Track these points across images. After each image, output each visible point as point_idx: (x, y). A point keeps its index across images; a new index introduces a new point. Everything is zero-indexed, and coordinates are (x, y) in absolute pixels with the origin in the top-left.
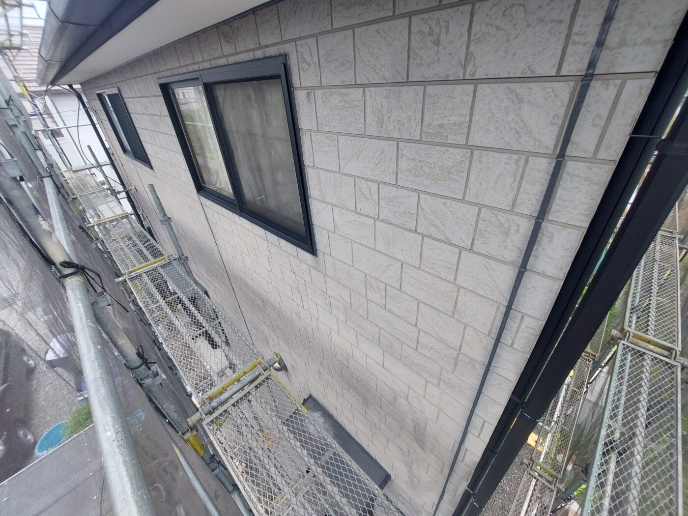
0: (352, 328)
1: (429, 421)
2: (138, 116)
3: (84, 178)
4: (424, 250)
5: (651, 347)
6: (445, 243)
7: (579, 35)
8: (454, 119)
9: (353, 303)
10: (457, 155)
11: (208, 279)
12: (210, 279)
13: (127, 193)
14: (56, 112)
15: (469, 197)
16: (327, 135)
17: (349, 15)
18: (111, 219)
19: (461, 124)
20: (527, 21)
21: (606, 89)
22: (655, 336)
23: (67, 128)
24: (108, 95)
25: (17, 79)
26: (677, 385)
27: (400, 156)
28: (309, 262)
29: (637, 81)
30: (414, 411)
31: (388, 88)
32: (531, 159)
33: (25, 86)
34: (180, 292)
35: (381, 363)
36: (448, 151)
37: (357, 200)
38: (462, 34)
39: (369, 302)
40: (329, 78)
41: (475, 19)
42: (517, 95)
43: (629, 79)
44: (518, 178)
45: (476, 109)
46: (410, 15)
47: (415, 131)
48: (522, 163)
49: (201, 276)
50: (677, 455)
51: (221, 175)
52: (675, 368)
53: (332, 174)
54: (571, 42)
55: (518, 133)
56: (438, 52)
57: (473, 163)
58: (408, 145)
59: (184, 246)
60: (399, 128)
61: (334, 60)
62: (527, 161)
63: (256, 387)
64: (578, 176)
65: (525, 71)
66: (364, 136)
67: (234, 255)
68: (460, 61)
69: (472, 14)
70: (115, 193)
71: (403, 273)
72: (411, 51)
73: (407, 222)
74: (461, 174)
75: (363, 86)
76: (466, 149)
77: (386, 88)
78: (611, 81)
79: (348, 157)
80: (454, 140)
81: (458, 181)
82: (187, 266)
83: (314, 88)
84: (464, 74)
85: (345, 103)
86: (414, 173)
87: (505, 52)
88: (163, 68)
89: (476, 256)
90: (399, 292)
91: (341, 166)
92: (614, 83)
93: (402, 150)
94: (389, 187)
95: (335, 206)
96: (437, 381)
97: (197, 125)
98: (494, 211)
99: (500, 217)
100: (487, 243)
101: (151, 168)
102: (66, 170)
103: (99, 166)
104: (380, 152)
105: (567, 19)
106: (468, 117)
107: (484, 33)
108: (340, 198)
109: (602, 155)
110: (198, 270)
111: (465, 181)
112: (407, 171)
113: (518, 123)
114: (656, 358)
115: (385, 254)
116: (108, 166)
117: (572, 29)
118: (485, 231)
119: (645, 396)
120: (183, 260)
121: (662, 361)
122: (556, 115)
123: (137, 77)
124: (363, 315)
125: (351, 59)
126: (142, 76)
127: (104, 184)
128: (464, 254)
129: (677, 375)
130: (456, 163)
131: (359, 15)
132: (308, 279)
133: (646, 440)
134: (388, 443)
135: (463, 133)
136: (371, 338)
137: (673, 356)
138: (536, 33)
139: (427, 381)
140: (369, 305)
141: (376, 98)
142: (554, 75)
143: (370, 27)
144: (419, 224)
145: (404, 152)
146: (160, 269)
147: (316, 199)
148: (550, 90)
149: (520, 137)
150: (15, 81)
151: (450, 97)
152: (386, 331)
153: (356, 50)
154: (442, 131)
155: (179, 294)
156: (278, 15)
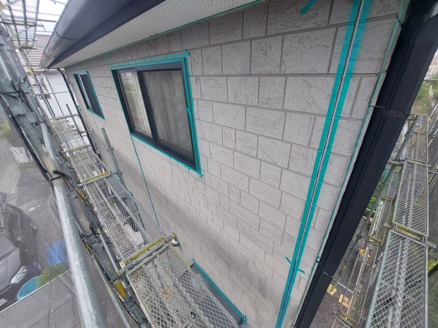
0: (221, 218)
1: (268, 278)
2: (97, 88)
3: (62, 123)
4: (262, 169)
5: (409, 234)
6: (274, 165)
7: (337, 54)
8: (275, 95)
9: (221, 201)
10: (278, 114)
11: (134, 187)
12: (135, 187)
13: (87, 133)
14: (48, 84)
15: (285, 138)
16: (207, 102)
17: (219, 38)
18: (77, 148)
19: (279, 98)
20: (311, 45)
21: (353, 81)
22: (412, 227)
23: (54, 94)
24: (80, 75)
25: (27, 65)
26: (425, 259)
27: (247, 115)
28: (195, 176)
29: (367, 78)
30: (259, 272)
31: (240, 77)
32: (317, 117)
33: (32, 69)
34: (116, 193)
35: (238, 240)
36: (273, 112)
37: (223, 139)
38: (278, 51)
39: (230, 201)
40: (207, 71)
41: (285, 43)
42: (308, 83)
43: (364, 77)
44: (311, 128)
45: (287, 90)
46: (251, 40)
47: (255, 101)
48: (313, 120)
49: (129, 185)
50: (424, 304)
51: (145, 123)
52: (424, 248)
53: (209, 124)
54: (333, 57)
55: (310, 104)
56: (266, 59)
57: (287, 120)
58: (252, 108)
59: (120, 165)
60: (246, 99)
61: (211, 61)
62: (315, 119)
63: (160, 253)
64: (343, 127)
65: (311, 71)
66: (227, 103)
67: (150, 172)
68: (277, 64)
69: (283, 41)
70: (80, 133)
71: (250, 183)
72: (252, 58)
73: (252, 152)
74: (280, 125)
75: (227, 76)
76: (282, 111)
77: (239, 77)
78: (355, 77)
79: (218, 115)
80: (276, 106)
81: (279, 129)
82: (121, 178)
83: (200, 76)
84: (280, 72)
85: (217, 84)
86: (255, 124)
87: (301, 61)
88: (115, 62)
89: (291, 173)
90: (248, 195)
91: (214, 119)
92: (356, 79)
93: (248, 111)
94: (241, 132)
95: (211, 142)
96: (272, 251)
97: (132, 93)
98: (299, 147)
99: (302, 150)
100: (296, 165)
101: (103, 118)
102: (52, 118)
103: (72, 116)
104: (236, 112)
105: (331, 45)
106: (283, 94)
107: (289, 50)
108: (214, 138)
109: (354, 116)
110: (128, 181)
111: (283, 129)
112: (251, 123)
113: (309, 98)
114: (412, 241)
115: (240, 172)
116: (77, 116)
117: (333, 50)
118: (295, 158)
119: (405, 265)
120: (119, 174)
121: (416, 243)
122: (329, 94)
123: (99, 66)
124: (227, 209)
125: (220, 61)
126: (102, 66)
127: (73, 127)
128: (284, 171)
129: (425, 252)
130: (278, 119)
131: (224, 38)
132: (195, 187)
133: (405, 293)
134: (243, 295)
135: (281, 103)
136: (232, 224)
137: (423, 240)
138: (315, 52)
139: (266, 252)
140: (230, 202)
141: (234, 83)
142: (327, 73)
143: (230, 45)
144: (258, 153)
145: (249, 112)
146: (105, 179)
147: (200, 138)
148: (325, 81)
149: (311, 105)
150: (27, 66)
151: (273, 83)
152: (241, 219)
153: (223, 56)
154: (270, 101)
155: (116, 195)
156: (181, 36)
